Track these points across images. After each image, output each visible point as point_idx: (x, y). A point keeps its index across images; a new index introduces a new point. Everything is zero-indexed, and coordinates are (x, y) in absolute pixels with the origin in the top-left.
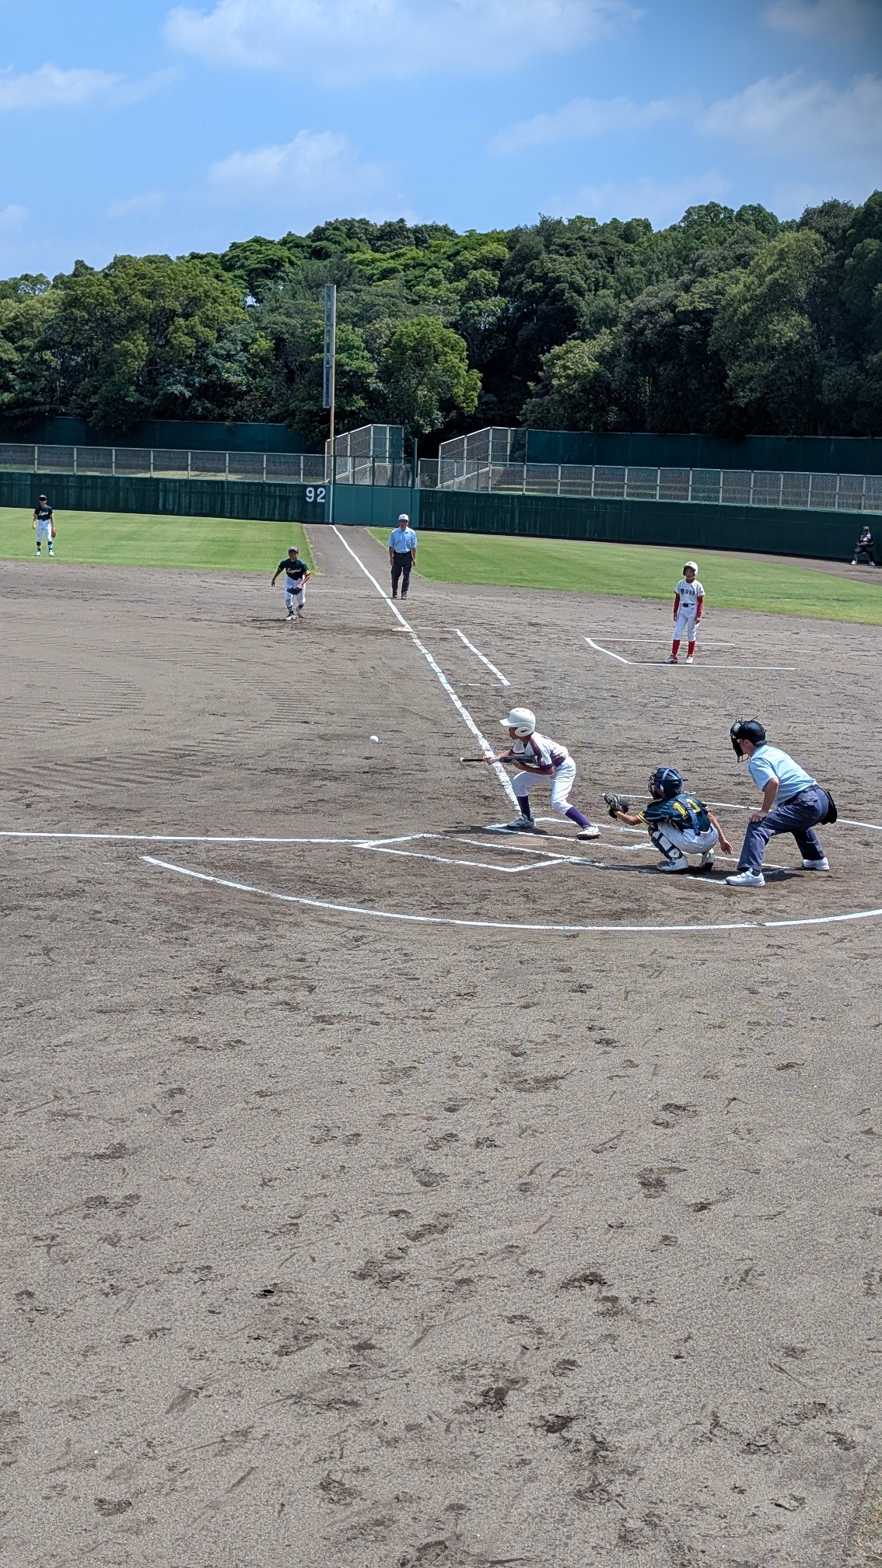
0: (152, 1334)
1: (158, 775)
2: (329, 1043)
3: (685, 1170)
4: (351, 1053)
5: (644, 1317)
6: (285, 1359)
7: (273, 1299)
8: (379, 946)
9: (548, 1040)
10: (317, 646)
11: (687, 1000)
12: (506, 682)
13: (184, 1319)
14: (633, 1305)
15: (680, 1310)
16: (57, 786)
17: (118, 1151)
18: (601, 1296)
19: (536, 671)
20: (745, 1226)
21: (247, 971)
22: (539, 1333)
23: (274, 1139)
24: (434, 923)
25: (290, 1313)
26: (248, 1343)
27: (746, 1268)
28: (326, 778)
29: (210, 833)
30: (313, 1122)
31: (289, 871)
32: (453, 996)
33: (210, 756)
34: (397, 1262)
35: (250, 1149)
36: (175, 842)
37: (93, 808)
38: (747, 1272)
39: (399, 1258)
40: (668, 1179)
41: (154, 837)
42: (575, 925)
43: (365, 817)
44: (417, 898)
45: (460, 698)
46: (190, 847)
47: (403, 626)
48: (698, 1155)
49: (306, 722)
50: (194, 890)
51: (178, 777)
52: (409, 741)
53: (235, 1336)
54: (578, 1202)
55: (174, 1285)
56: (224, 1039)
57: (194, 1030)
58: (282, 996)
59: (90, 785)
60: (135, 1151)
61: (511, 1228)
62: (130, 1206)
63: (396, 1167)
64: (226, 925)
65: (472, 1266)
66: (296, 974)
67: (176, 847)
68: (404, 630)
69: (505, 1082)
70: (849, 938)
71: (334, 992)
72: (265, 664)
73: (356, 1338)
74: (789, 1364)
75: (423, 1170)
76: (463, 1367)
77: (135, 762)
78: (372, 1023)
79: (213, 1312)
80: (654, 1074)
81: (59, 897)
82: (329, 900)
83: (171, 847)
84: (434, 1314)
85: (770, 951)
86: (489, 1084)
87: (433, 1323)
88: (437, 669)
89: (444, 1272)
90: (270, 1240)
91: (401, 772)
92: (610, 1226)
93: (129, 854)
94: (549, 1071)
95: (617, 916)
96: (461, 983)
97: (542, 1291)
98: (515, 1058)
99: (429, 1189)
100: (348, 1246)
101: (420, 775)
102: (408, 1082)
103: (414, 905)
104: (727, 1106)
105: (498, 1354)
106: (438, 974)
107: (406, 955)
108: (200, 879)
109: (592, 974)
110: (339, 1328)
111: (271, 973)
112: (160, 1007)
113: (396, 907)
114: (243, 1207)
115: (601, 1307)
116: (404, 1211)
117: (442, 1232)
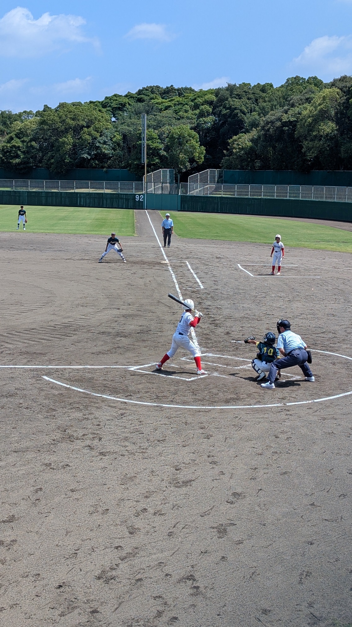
0: (12, 607)
1: (56, 336)
2: (103, 465)
3: (236, 524)
4: (110, 470)
5: (208, 596)
6: (62, 618)
7: (62, 589)
8: (130, 418)
9: (191, 462)
10: (129, 271)
11: (250, 441)
12: (202, 287)
13: (25, 599)
14: (205, 590)
15: (223, 592)
16: (15, 342)
17: (12, 519)
18: (192, 586)
19: (215, 281)
20: (256, 551)
21: (76, 431)
22: (165, 605)
23: (74, 512)
24: (155, 406)
25: (68, 596)
26: (49, 610)
27: (253, 571)
28: (122, 336)
29: (72, 364)
30: (91, 504)
31: (100, 382)
32: (156, 442)
33: (78, 326)
34: (114, 571)
35: (64, 517)
36: (57, 369)
37: (27, 353)
38: (253, 574)
39: (115, 569)
40: (229, 529)
41: (49, 367)
42: (210, 406)
43: (134, 355)
44: (149, 394)
45: (182, 295)
46: (62, 371)
47: (165, 260)
48: (242, 517)
49: (118, 309)
50: (61, 392)
51: (63, 337)
52: (159, 317)
53: (44, 607)
54: (190, 541)
55: (24, 583)
56: (62, 464)
57: (50, 460)
58: (88, 442)
59: (28, 342)
60: (18, 518)
61: (162, 554)
62: (12, 545)
63: (121, 525)
64: (71, 409)
65: (144, 573)
66: (95, 432)
67: (57, 371)
68: (165, 262)
69: (170, 483)
70: (319, 410)
71: (109, 440)
72: (107, 280)
73: (92, 608)
74: (263, 618)
75: (131, 526)
76: (132, 621)
77: (47, 330)
78: (122, 455)
79: (37, 596)
80: (231, 478)
81: (7, 396)
82: (113, 396)
83: (55, 371)
84: (125, 596)
85: (287, 417)
86: (164, 484)
87: (124, 600)
88: (175, 281)
89: (132, 576)
90: (65, 561)
91: (152, 333)
92: (202, 552)
93: (37, 375)
94: (189, 477)
95: (227, 402)
96: (160, 435)
97: (169, 584)
98: (176, 471)
99: (132, 535)
100: (96, 563)
101: (160, 334)
102: (132, 484)
103: (148, 397)
104: (257, 493)
105: (147, 615)
106: (152, 431)
107: (140, 422)
108: (64, 386)
109: (213, 430)
110: (86, 603)
111: (85, 432)
112: (38, 449)
113: (141, 399)
114: (57, 545)
115: (191, 591)
116: (120, 546)
117: (134, 556)
